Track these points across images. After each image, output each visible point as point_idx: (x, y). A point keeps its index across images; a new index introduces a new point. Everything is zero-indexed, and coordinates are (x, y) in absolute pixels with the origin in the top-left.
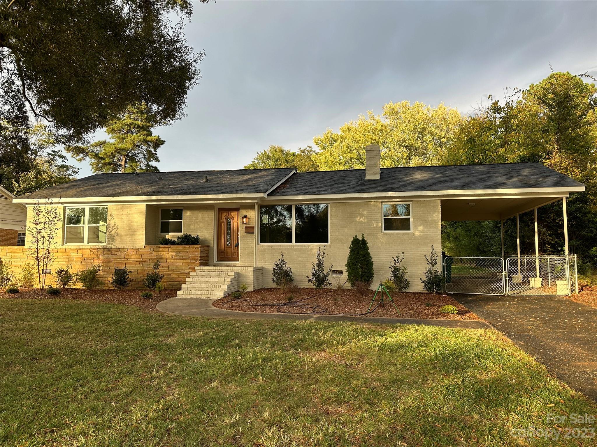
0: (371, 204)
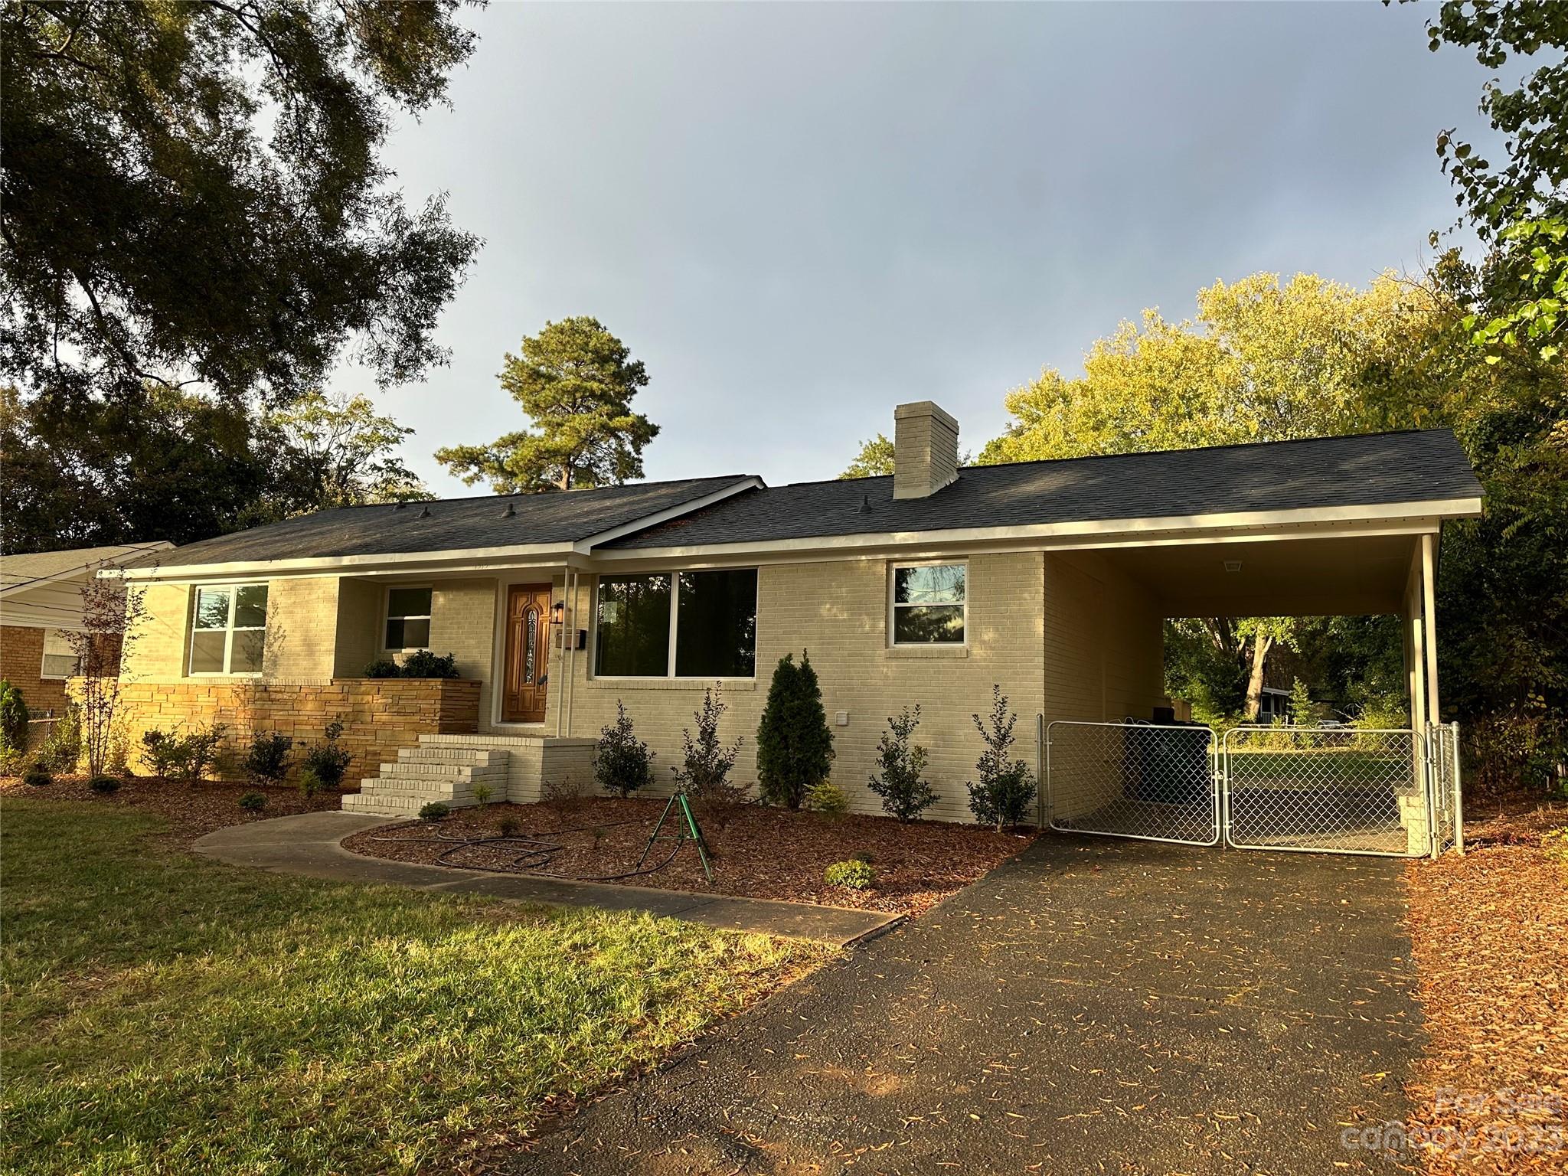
0: (858, 569)
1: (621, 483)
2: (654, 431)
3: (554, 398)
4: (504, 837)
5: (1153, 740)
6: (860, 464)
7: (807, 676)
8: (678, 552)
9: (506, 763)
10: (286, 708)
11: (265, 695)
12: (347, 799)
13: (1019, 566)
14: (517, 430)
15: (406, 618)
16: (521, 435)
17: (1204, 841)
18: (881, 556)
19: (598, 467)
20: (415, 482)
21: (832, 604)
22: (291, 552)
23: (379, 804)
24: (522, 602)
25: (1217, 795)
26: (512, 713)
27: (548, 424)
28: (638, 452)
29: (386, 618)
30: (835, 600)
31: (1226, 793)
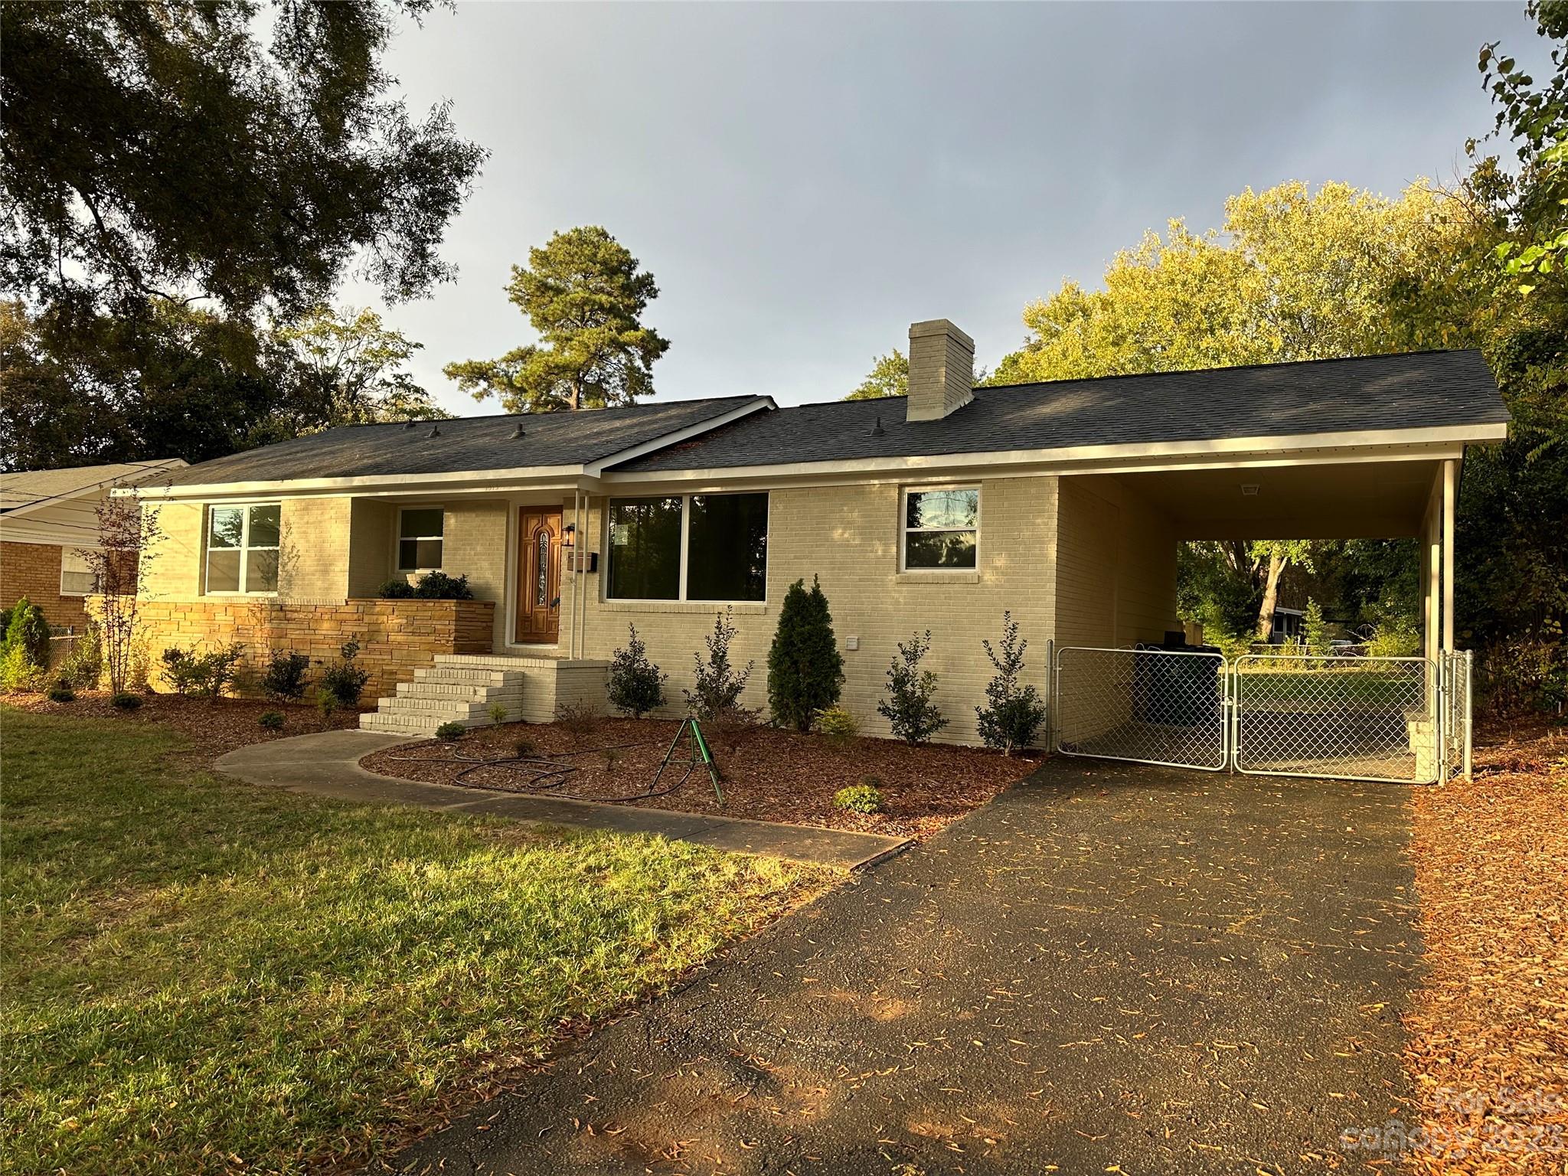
0: (871, 492)
1: (632, 400)
2: (664, 345)
3: (563, 311)
4: (519, 758)
5: (1164, 666)
6: (872, 380)
7: (818, 602)
8: (689, 475)
9: (521, 683)
10: (303, 627)
11: (282, 614)
12: (365, 718)
13: (1033, 491)
14: (525, 344)
15: (419, 539)
16: (530, 350)
17: (1212, 765)
18: (896, 481)
19: (608, 383)
20: (424, 398)
21: (845, 529)
22: (303, 472)
23: (396, 722)
24: (533, 524)
25: (1226, 721)
26: (525, 634)
27: (557, 339)
28: (648, 367)
29: (399, 539)
30: (847, 525)
31: (1235, 719)
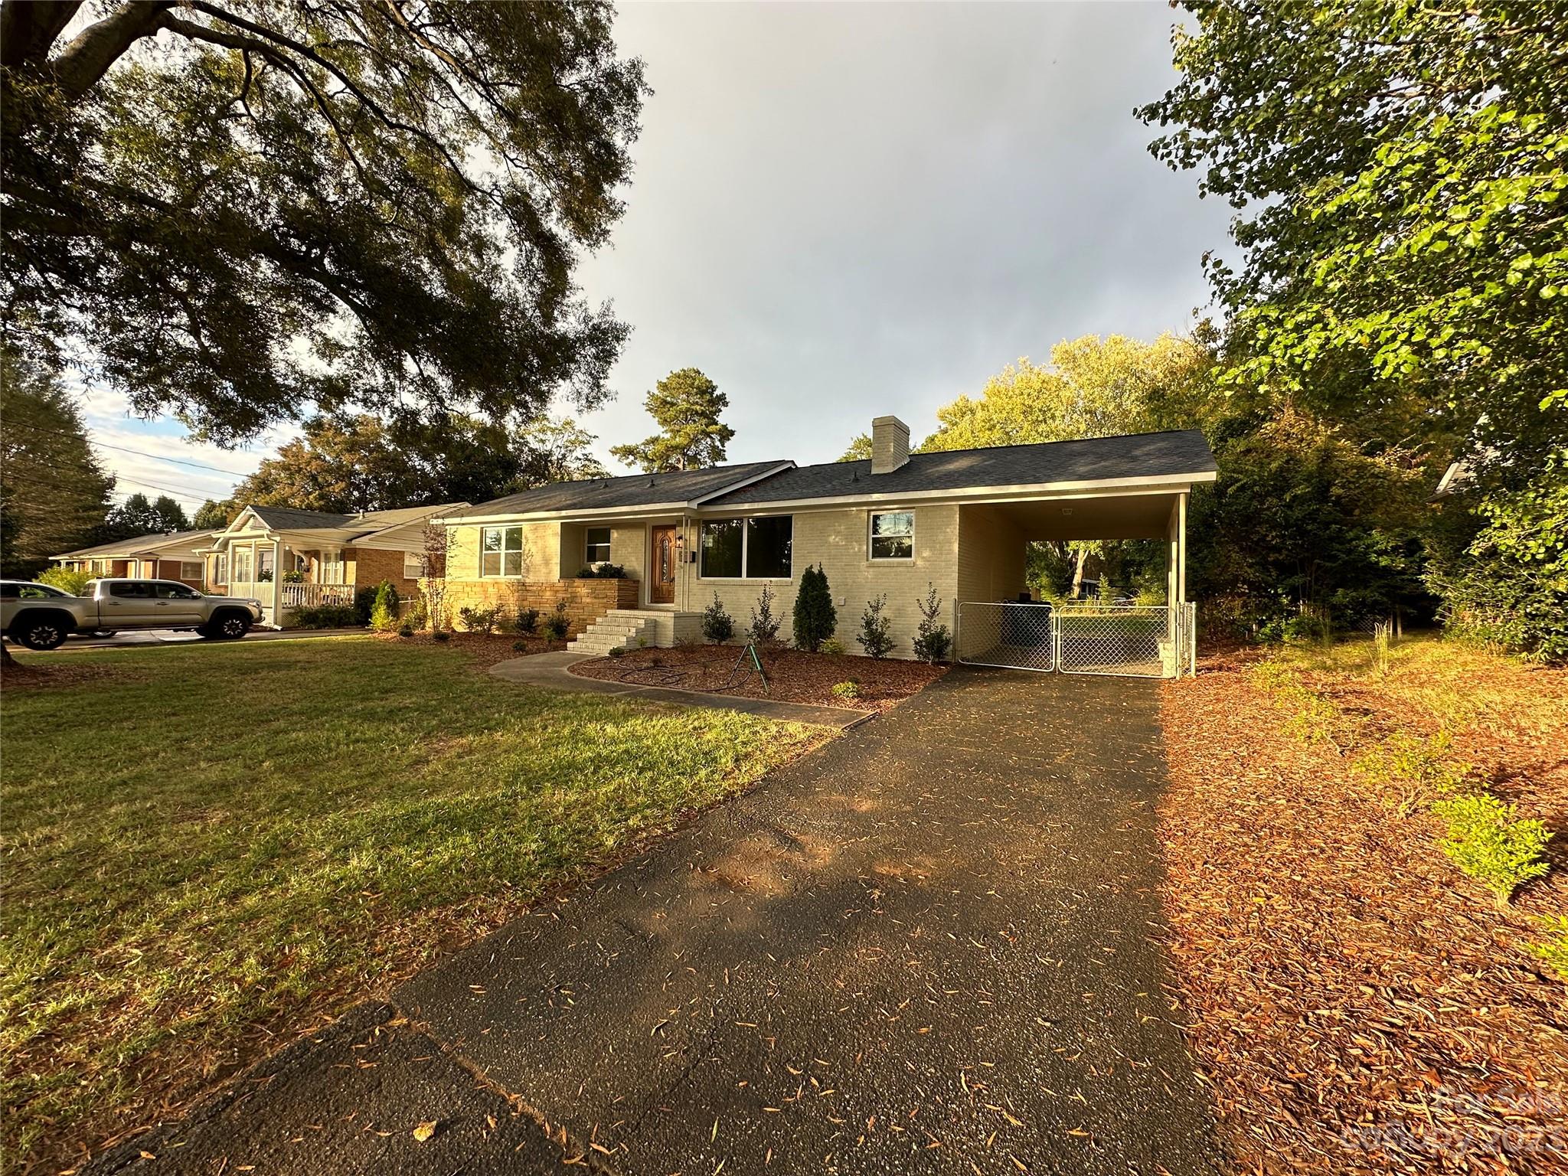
0: (851, 515)
1: (714, 464)
2: (732, 433)
3: (675, 416)
4: (654, 667)
5: (1019, 613)
7: (821, 578)
8: (746, 506)
9: (654, 626)
10: (535, 595)
11: (524, 588)
12: (570, 645)
13: (945, 513)
14: (655, 435)
15: (597, 545)
16: (657, 438)
17: (1046, 669)
18: (866, 508)
19: (701, 455)
21: (836, 536)
22: (533, 508)
23: (587, 647)
24: (660, 536)
25: (1054, 643)
26: (656, 598)
27: (672, 431)
28: (723, 446)
29: (587, 545)
30: (838, 533)
31: (1059, 642)
